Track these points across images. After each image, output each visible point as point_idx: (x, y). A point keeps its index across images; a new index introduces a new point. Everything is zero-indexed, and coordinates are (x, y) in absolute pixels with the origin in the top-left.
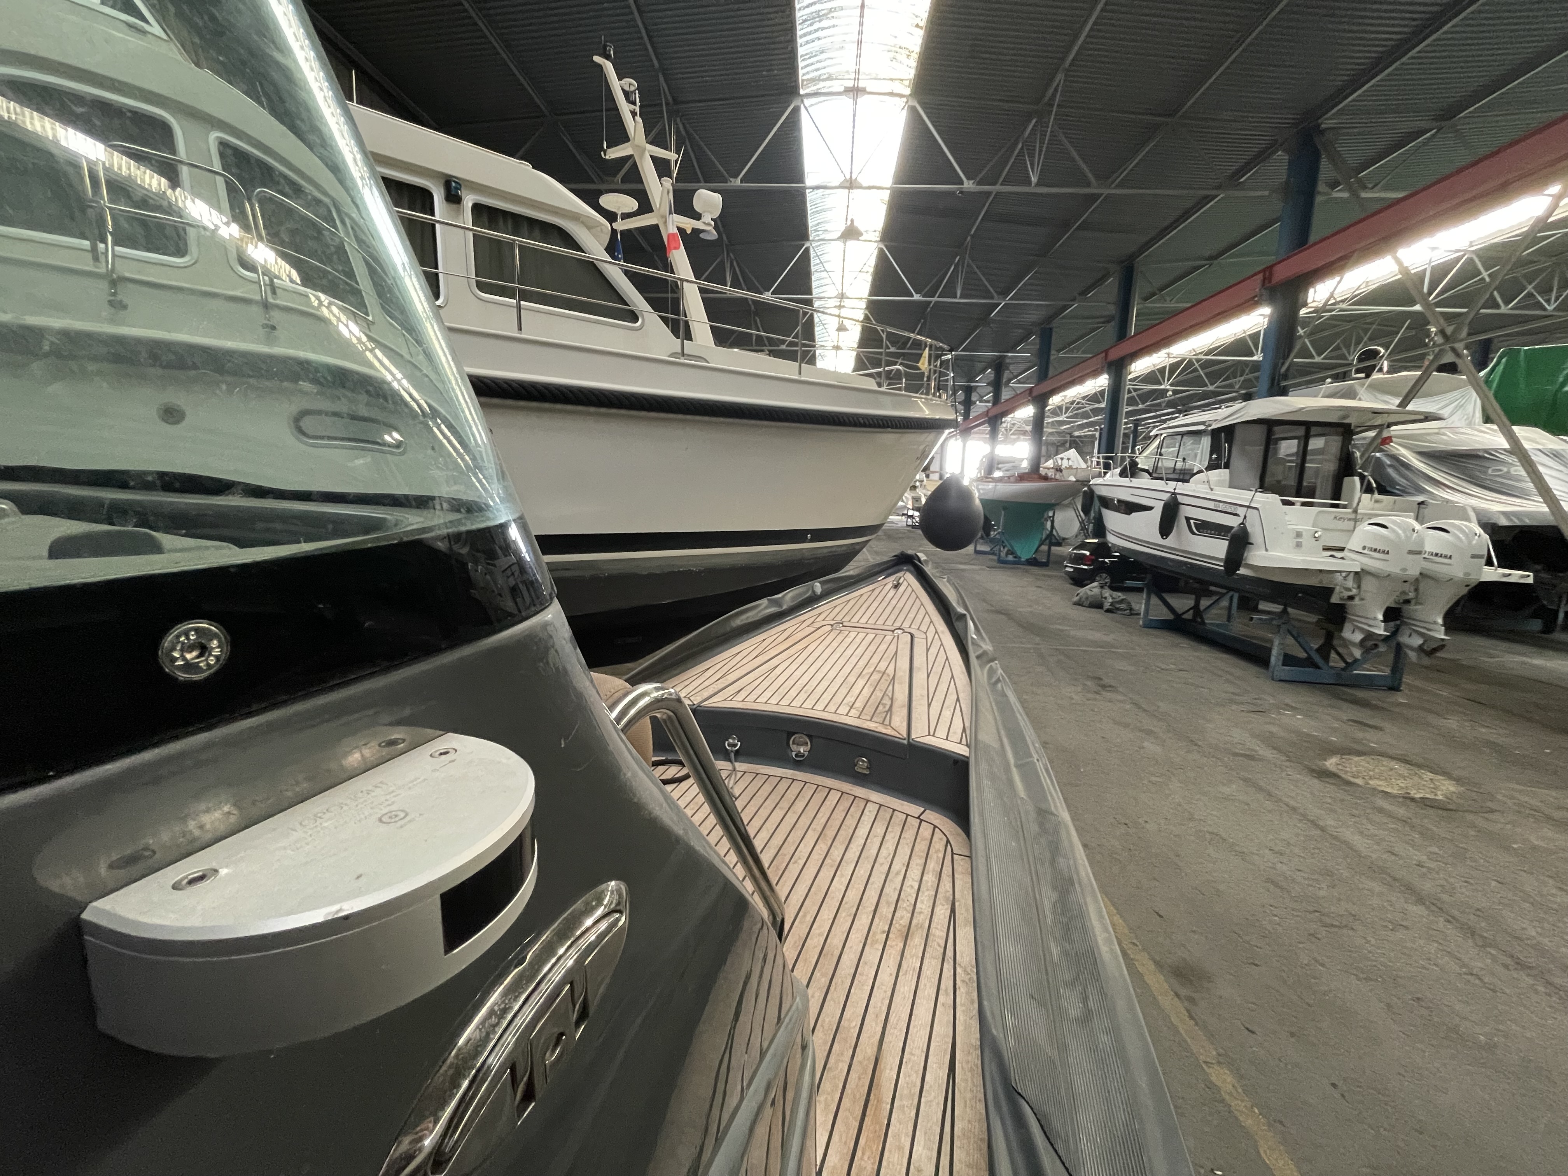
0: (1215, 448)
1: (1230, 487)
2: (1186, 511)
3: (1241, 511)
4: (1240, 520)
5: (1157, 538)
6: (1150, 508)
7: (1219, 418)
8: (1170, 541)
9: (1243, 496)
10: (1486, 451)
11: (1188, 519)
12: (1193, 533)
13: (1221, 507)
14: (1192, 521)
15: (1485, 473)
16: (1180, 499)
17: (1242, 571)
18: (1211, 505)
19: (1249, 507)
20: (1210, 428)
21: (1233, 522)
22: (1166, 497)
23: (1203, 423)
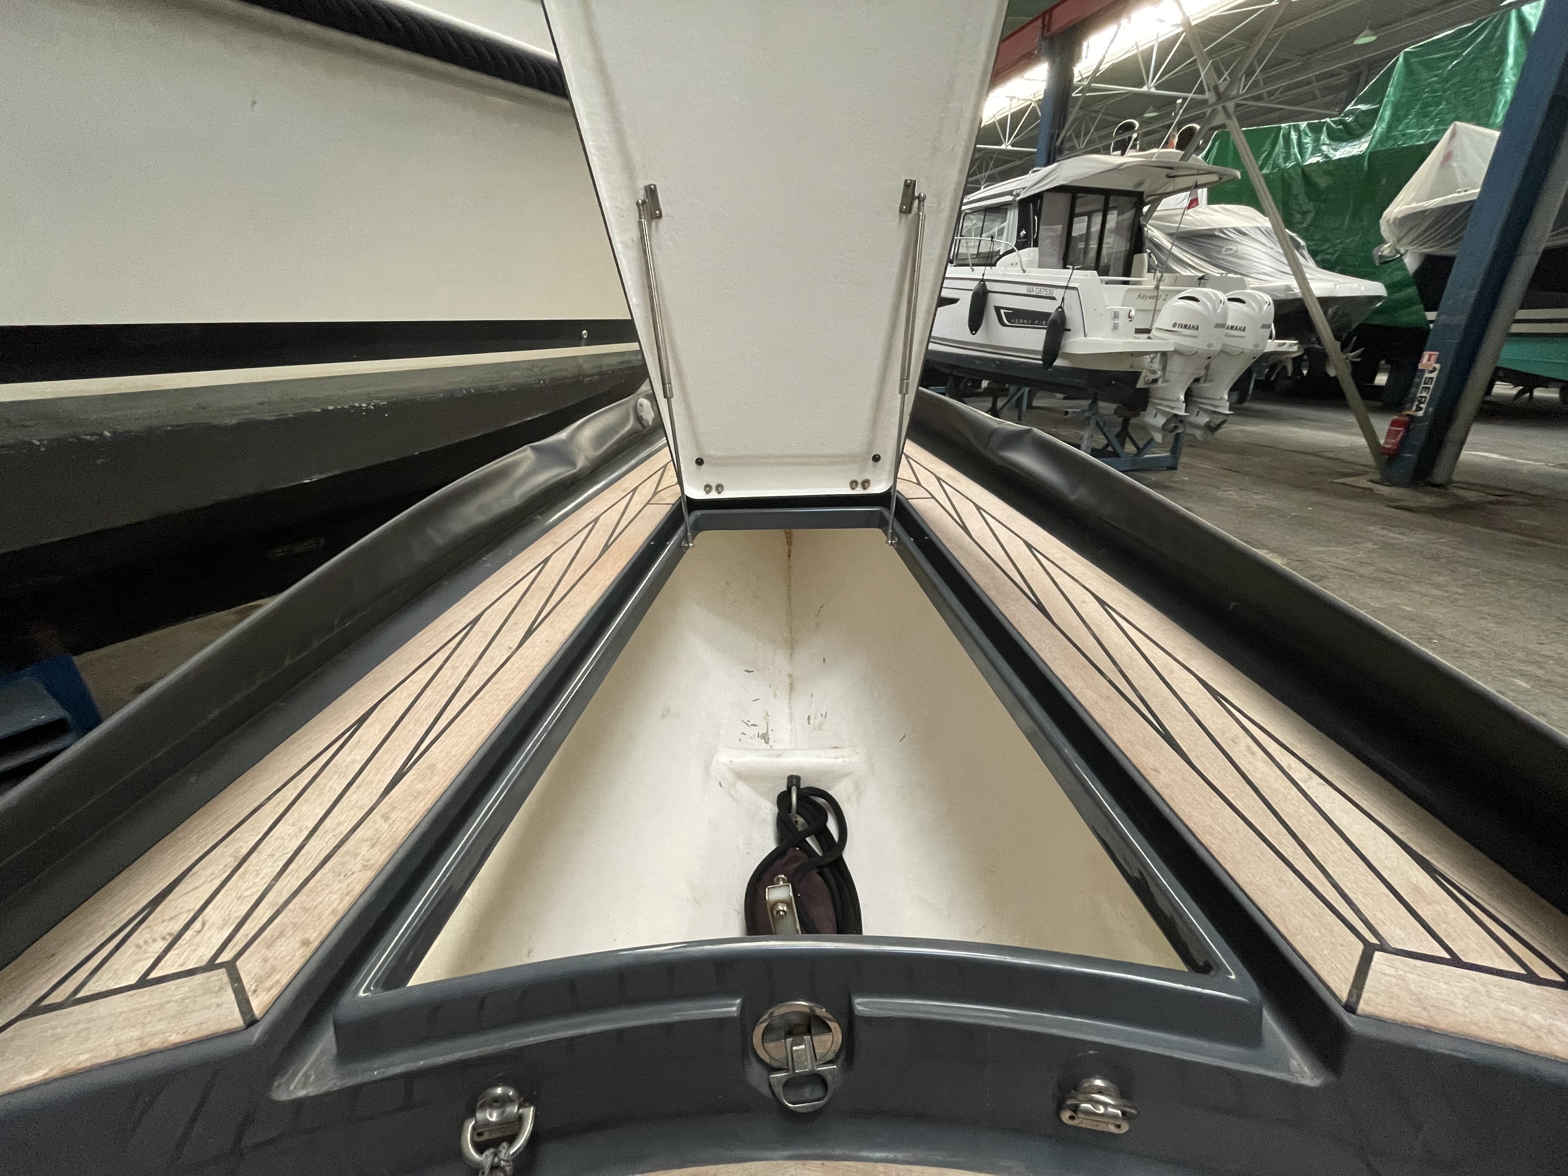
0: (1023, 223)
1: (1040, 267)
2: (995, 300)
3: (1058, 294)
4: (1058, 303)
5: (965, 334)
6: (953, 301)
7: (1028, 185)
8: (979, 338)
9: (1060, 276)
10: (1221, 230)
11: (998, 309)
12: (1003, 324)
13: (1036, 291)
14: (1002, 311)
15: (1220, 252)
16: (990, 286)
17: (1058, 363)
18: (1023, 289)
19: (1067, 288)
20: (1018, 198)
21: (1049, 307)
22: (974, 285)
23: (1010, 193)
